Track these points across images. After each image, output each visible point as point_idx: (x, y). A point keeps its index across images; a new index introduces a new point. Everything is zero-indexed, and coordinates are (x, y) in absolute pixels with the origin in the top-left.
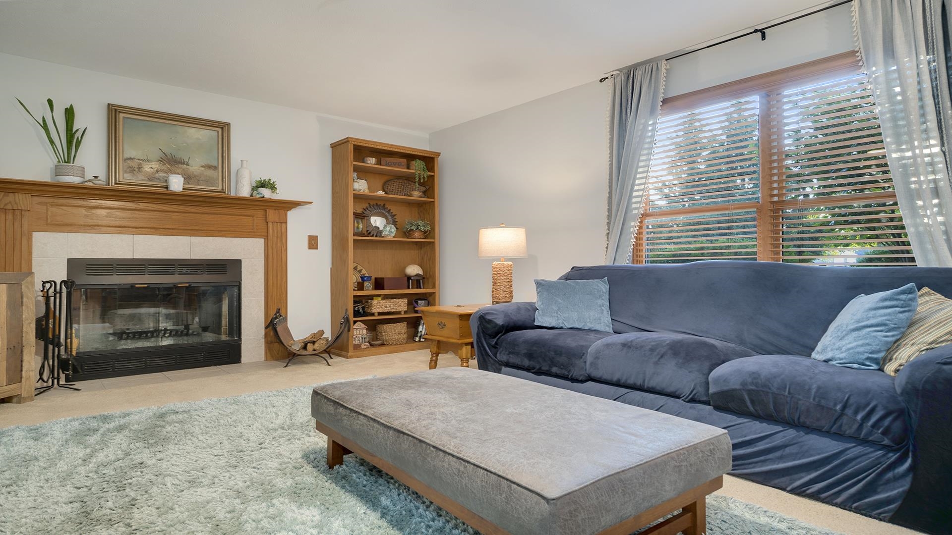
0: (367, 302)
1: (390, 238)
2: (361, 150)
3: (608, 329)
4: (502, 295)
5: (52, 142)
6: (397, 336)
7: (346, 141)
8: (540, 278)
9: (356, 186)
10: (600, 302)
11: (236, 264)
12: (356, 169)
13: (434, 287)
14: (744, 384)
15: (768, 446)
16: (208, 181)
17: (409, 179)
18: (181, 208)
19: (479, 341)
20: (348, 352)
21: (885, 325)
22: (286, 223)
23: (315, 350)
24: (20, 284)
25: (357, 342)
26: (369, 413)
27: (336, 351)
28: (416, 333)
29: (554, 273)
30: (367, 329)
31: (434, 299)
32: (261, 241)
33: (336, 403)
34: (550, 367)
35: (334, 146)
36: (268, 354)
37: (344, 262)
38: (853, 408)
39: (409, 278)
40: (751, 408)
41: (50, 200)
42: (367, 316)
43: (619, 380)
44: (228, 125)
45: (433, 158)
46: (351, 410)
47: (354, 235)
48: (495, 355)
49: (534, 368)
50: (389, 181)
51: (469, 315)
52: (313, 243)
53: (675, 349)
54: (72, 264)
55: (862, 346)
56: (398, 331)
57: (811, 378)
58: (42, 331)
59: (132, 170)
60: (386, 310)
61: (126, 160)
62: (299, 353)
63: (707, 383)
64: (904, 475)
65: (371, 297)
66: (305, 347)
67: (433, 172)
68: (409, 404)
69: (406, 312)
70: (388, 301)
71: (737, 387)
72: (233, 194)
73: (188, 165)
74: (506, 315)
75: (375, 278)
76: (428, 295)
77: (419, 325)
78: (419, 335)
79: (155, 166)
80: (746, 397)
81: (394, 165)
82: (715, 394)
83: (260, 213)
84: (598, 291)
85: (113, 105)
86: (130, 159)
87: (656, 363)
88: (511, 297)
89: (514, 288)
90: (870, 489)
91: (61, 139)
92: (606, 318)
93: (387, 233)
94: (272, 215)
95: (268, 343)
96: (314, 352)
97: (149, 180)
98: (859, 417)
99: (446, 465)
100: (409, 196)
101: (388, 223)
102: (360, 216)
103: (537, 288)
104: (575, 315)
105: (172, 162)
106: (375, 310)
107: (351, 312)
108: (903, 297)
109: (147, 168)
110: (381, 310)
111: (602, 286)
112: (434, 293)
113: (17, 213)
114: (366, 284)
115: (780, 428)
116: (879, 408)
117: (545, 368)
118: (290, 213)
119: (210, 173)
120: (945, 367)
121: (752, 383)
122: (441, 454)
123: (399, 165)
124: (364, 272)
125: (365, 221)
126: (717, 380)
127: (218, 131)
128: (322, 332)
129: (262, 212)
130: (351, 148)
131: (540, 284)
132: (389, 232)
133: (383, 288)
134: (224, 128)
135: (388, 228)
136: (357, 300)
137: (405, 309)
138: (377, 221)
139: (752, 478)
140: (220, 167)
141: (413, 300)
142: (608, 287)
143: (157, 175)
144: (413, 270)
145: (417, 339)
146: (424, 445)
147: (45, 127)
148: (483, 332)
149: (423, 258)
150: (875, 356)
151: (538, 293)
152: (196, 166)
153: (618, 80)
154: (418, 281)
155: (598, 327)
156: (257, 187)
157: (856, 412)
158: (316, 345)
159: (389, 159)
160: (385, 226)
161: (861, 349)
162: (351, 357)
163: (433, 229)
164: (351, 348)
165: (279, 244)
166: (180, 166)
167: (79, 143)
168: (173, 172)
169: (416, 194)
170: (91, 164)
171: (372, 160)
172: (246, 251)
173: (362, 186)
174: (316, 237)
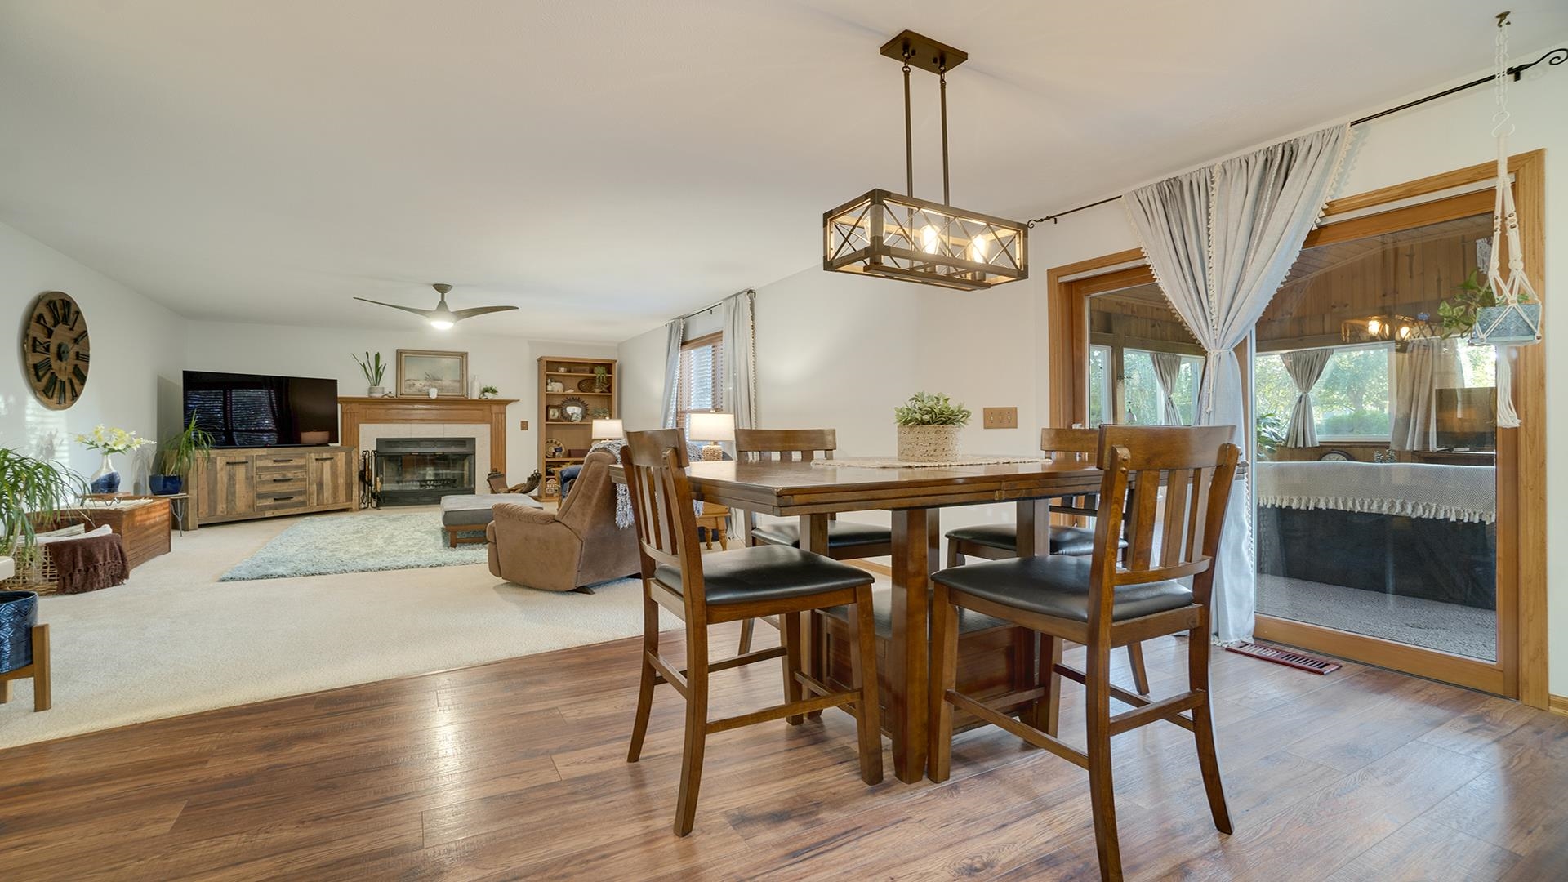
1: (578, 422)
2: (555, 364)
5: (368, 375)
7: (547, 359)
9: (550, 388)
11: (471, 441)
12: (553, 377)
16: (453, 390)
17: (592, 380)
18: (438, 407)
22: (505, 414)
24: (352, 452)
32: (489, 425)
35: (538, 363)
41: (368, 406)
44: (467, 353)
45: (612, 365)
47: (547, 421)
50: (578, 382)
52: (524, 426)
54: (379, 441)
58: (362, 476)
59: (410, 386)
61: (406, 381)
67: (611, 374)
72: (468, 397)
73: (441, 380)
75: (566, 450)
79: (423, 382)
81: (580, 371)
83: (487, 408)
85: (400, 350)
86: (409, 380)
91: (372, 372)
93: (574, 419)
94: (495, 408)
97: (418, 391)
100: (592, 392)
105: (433, 379)
109: (418, 384)
113: (352, 414)
114: (558, 454)
118: (508, 407)
119: (454, 384)
123: (584, 371)
127: (461, 359)
129: (489, 408)
130: (545, 363)
132: (576, 418)
134: (464, 356)
135: (575, 415)
136: (549, 465)
138: (571, 409)
140: (461, 380)
143: (422, 388)
147: (364, 366)
152: (445, 381)
156: (485, 392)
159: (577, 368)
163: (611, 415)
165: (500, 427)
166: (437, 381)
167: (381, 375)
168: (432, 386)
169: (597, 390)
170: (388, 385)
171: (563, 370)
172: (480, 433)
173: (557, 387)
174: (527, 422)
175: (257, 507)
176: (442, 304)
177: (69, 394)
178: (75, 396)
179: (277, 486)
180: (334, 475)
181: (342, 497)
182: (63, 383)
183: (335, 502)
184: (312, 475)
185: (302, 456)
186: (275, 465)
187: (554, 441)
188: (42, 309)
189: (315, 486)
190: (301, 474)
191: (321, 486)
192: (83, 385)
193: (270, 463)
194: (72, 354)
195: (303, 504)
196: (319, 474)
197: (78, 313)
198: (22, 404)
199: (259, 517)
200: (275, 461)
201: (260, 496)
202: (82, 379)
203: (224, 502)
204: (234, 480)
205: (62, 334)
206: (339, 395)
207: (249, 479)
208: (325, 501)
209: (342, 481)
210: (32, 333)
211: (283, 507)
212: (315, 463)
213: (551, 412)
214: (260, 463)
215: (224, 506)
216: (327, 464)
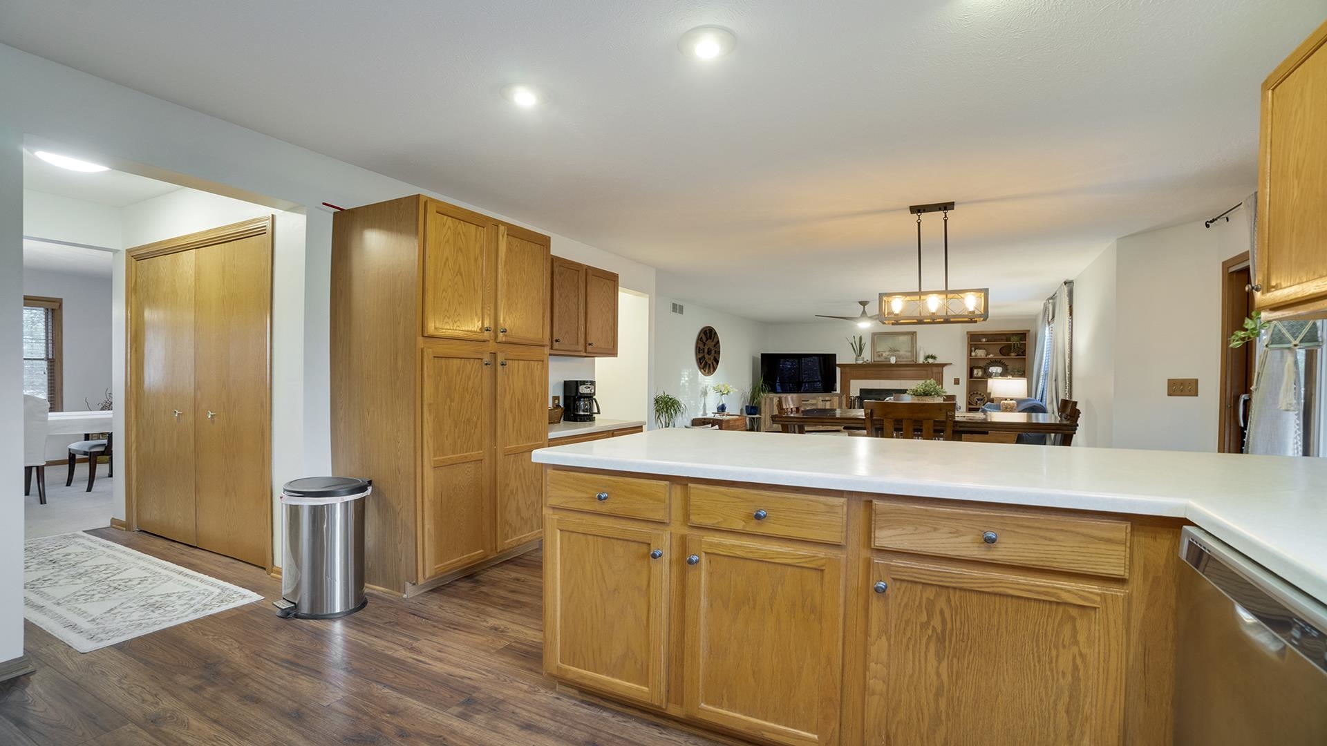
5: (854, 349)
9: (974, 354)
12: (973, 345)
16: (907, 358)
18: (896, 369)
22: (942, 372)
35: (970, 336)
44: (916, 332)
45: (1025, 334)
50: (1003, 347)
59: (879, 356)
61: (877, 352)
67: (1025, 341)
72: (916, 362)
73: (899, 351)
79: (887, 353)
81: (999, 340)
85: (874, 333)
86: (879, 352)
91: (857, 348)
94: (935, 370)
97: (884, 359)
105: (893, 351)
109: (884, 355)
118: (944, 368)
119: (908, 354)
123: (1002, 340)
127: (911, 336)
129: (930, 369)
134: (914, 334)
138: (994, 370)
140: (912, 351)
143: (887, 357)
152: (902, 352)
156: (928, 358)
167: (862, 350)
168: (893, 355)
169: (1013, 354)
170: (867, 356)
171: (984, 340)
173: (980, 353)
174: (958, 379)
176: (864, 312)
177: (712, 370)
178: (714, 370)
182: (709, 364)
185: (814, 398)
187: (979, 393)
188: (702, 335)
192: (717, 364)
194: (713, 352)
197: (715, 333)
198: (697, 375)
202: (717, 362)
205: (710, 344)
206: (837, 363)
210: (699, 345)
212: (822, 403)
213: (975, 371)
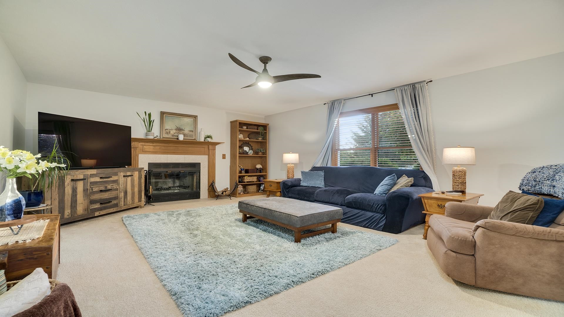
0: (243, 178)
1: (251, 155)
2: (242, 124)
3: (323, 187)
4: (290, 176)
5: (146, 126)
6: (253, 190)
7: (236, 121)
8: (302, 171)
9: (240, 137)
10: (321, 178)
11: (198, 165)
12: (240, 130)
13: (266, 172)
14: (353, 200)
15: (358, 215)
16: (190, 136)
17: (258, 133)
19: (283, 190)
20: (236, 195)
21: (388, 184)
22: (215, 150)
23: (226, 194)
24: (141, 171)
25: (239, 192)
26: (257, 205)
27: (233, 195)
28: (260, 189)
29: (307, 169)
30: (243, 188)
31: (266, 177)
32: (207, 156)
33: (246, 204)
34: (304, 198)
35: (231, 122)
36: (209, 196)
37: (235, 163)
38: (375, 204)
39: (257, 169)
40: (354, 206)
41: (144, 144)
42: (242, 183)
43: (323, 201)
44: (197, 116)
45: (266, 126)
46: (251, 205)
47: (239, 154)
48: (288, 194)
49: (299, 198)
50: (250, 135)
51: (280, 182)
52: (224, 157)
53: (338, 192)
54: (150, 165)
55: (382, 190)
56: (253, 188)
57: (368, 198)
59: (167, 133)
60: (249, 181)
61: (165, 130)
62: (221, 195)
63: (345, 200)
64: (384, 220)
65: (244, 176)
66: (223, 193)
67: (266, 131)
68: (266, 204)
69: (256, 181)
70: (250, 177)
71: (351, 201)
72: (198, 141)
73: (184, 131)
74: (291, 182)
75: (246, 169)
76: (264, 176)
77: (261, 186)
78: (261, 190)
79: (174, 131)
80: (353, 203)
81: (252, 129)
82: (347, 203)
83: (206, 146)
84: (321, 175)
85: (162, 112)
86: (167, 129)
87: (333, 195)
88: (294, 176)
89: (295, 174)
90: (378, 224)
91: (148, 124)
92: (323, 183)
93: (250, 153)
94: (211, 147)
95: (209, 192)
96: (226, 195)
97: (172, 136)
98: (376, 206)
99: (277, 214)
100: (257, 140)
101: (250, 149)
102: (241, 147)
103: (302, 173)
104: (313, 182)
105: (179, 129)
106: (245, 181)
107: (238, 182)
108: (392, 177)
109: (172, 132)
110: (247, 181)
111: (322, 173)
112: (266, 175)
113: (135, 148)
114: (242, 171)
115: (361, 211)
116: (380, 204)
117: (303, 198)
118: (216, 146)
119: (191, 133)
120: (393, 194)
121: (354, 200)
122: (276, 212)
123: (254, 129)
124: (241, 167)
125: (242, 149)
126: (347, 199)
127: (194, 119)
128: (228, 188)
129: (207, 146)
130: (238, 123)
131: (303, 173)
132: (251, 153)
133: (248, 173)
134: (195, 117)
135: (250, 152)
136: (240, 177)
137: (256, 180)
138: (246, 149)
139: (355, 224)
140: (194, 131)
141: (259, 177)
142: (324, 174)
143: (175, 135)
144: (259, 166)
145: (260, 191)
146: (271, 211)
147: (144, 120)
148: (284, 187)
149: (262, 162)
150: (385, 192)
151: (302, 175)
152: (186, 131)
153: (329, 105)
154: (260, 170)
155: (320, 186)
156: (206, 138)
157: (375, 205)
158: (227, 192)
159: (251, 127)
160: (249, 151)
161: (381, 191)
162: (238, 197)
163: (266, 151)
164: (237, 194)
165: (213, 157)
166: (182, 131)
167: (152, 126)
168: (179, 134)
169: (260, 139)
170: (156, 132)
171: (245, 127)
172: (202, 160)
174: (225, 155)
175: (90, 209)
179: (102, 195)
180: (133, 186)
181: (136, 200)
183: (133, 203)
184: (122, 187)
185: (116, 174)
186: (101, 180)
189: (123, 193)
190: (115, 186)
191: (126, 193)
193: (97, 179)
195: (116, 205)
196: (125, 185)
199: (91, 216)
200: (101, 178)
201: (92, 202)
203: (69, 208)
204: (76, 192)
206: (132, 136)
207: (85, 190)
208: (128, 203)
209: (136, 189)
211: (105, 208)
212: (123, 178)
214: (93, 180)
215: (69, 211)
216: (129, 179)
